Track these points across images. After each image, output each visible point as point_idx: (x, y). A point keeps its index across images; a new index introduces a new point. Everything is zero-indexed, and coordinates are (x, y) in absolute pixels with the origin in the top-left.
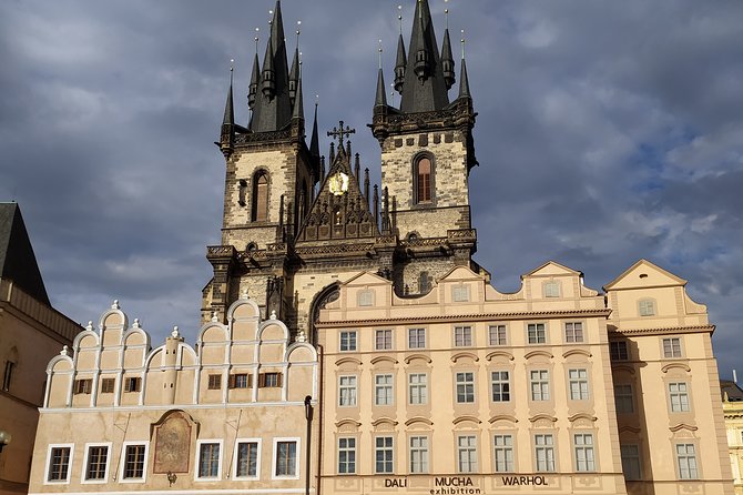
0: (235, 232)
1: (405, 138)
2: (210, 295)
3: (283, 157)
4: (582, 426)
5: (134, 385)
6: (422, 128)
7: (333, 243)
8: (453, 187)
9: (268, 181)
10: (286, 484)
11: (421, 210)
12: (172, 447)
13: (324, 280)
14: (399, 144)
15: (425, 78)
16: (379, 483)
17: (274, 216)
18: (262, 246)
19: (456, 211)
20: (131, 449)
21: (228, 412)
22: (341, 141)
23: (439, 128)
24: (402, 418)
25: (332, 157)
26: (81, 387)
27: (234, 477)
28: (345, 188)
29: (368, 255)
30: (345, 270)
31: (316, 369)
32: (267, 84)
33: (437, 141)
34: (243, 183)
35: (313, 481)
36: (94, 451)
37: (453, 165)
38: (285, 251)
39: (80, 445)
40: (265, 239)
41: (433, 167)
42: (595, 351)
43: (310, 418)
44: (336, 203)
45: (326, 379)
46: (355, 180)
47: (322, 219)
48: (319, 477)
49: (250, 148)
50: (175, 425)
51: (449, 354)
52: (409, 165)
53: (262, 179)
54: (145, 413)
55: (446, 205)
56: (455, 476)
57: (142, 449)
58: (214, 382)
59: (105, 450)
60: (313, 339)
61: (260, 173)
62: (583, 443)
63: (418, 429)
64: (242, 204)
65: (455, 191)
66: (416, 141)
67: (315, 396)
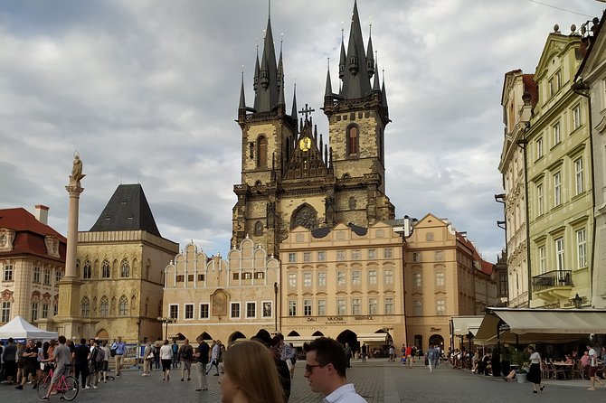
0: (248, 174)
1: (342, 115)
2: (237, 212)
3: (274, 128)
4: (389, 295)
5: (201, 278)
6: (352, 109)
7: (303, 180)
8: (369, 145)
9: (266, 143)
10: (267, 321)
11: (351, 160)
12: (219, 305)
13: (298, 202)
14: (339, 119)
15: (355, 74)
16: (305, 320)
17: (270, 164)
18: (264, 183)
19: (370, 160)
20: (203, 306)
21: (242, 290)
22: (307, 116)
23: (362, 109)
24: (315, 292)
25: (301, 127)
26: (180, 279)
27: (246, 318)
28: (309, 146)
29: (321, 187)
30: (310, 196)
31: (279, 270)
32: (264, 80)
33: (360, 117)
34: (252, 144)
35: (278, 319)
36: (187, 306)
37: (370, 132)
38: (276, 187)
39: (182, 304)
40: (266, 179)
41: (358, 133)
42: (397, 262)
43: (276, 293)
44: (304, 155)
45: (283, 275)
46: (314, 141)
47: (297, 166)
48: (281, 318)
49: (255, 123)
50: (220, 295)
51: (335, 264)
52: (345, 132)
53: (262, 141)
54: (207, 290)
55: (365, 157)
56: (336, 317)
57: (207, 305)
58: (236, 276)
59: (192, 306)
60: (277, 257)
61: (262, 138)
62: (389, 303)
63: (321, 296)
64: (252, 157)
65: (370, 148)
66: (349, 117)
67: (279, 283)
